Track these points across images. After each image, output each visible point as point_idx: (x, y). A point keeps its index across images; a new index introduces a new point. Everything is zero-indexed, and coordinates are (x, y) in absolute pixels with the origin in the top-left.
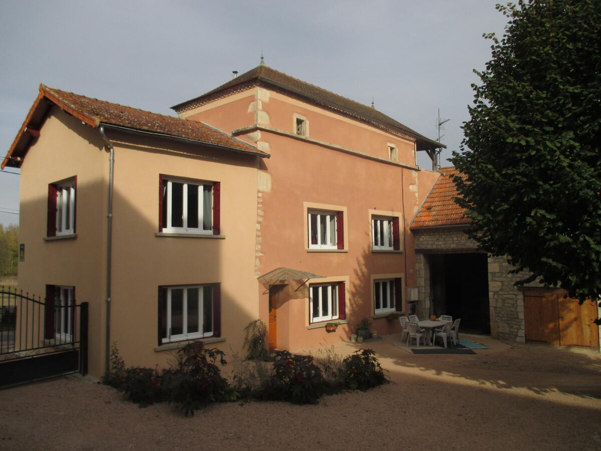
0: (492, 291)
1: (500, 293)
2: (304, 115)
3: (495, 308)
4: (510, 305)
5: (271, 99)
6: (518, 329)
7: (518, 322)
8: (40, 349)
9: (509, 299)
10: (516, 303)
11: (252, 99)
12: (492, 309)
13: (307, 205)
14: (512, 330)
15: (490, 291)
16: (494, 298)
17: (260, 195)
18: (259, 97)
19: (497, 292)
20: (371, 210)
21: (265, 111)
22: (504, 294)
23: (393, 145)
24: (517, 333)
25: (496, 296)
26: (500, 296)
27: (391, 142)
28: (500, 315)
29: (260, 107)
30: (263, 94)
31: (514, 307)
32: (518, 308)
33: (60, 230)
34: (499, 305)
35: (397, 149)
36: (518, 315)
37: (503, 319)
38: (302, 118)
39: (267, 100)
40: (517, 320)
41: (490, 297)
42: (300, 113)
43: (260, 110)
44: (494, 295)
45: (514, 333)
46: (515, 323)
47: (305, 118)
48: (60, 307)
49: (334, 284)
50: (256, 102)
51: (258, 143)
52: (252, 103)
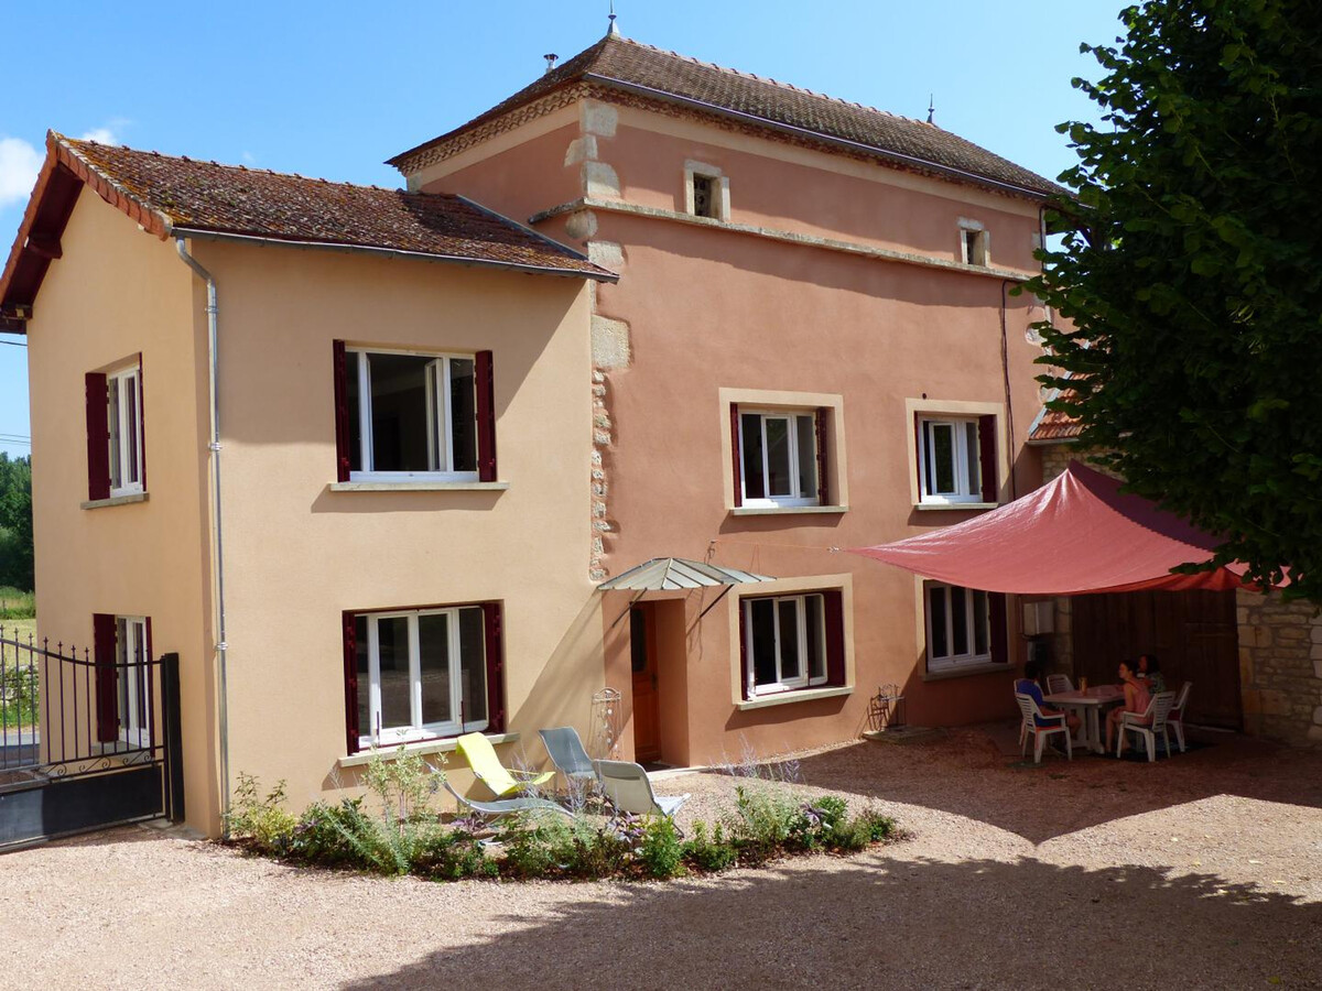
0: (1245, 606)
1: (1266, 610)
2: (715, 163)
3: (1254, 650)
4: (1292, 642)
5: (622, 130)
6: (1314, 707)
7: (1313, 687)
8: (66, 765)
9: (1290, 625)
10: (1309, 637)
11: (573, 131)
12: (1244, 653)
13: (728, 395)
14: (1298, 708)
15: (1241, 606)
16: (1249, 623)
17: (599, 377)
18: (589, 127)
19: (1258, 607)
20: (911, 400)
21: (608, 162)
22: (1276, 613)
23: (975, 225)
24: (1311, 714)
25: (1255, 620)
26: (1266, 619)
27: (969, 216)
28: (1268, 670)
29: (594, 152)
30: (597, 119)
31: (1305, 648)
32: (1313, 650)
33: (119, 484)
34: (1265, 641)
35: (987, 235)
36: (1312, 668)
37: (1275, 679)
38: (709, 171)
39: (610, 130)
40: (1312, 682)
41: (1239, 622)
42: (703, 160)
43: (594, 160)
44: (1249, 616)
45: (1304, 717)
46: (1305, 689)
47: (719, 169)
48: (125, 665)
49: (811, 597)
50: (581, 140)
51: (589, 244)
52: (573, 144)
